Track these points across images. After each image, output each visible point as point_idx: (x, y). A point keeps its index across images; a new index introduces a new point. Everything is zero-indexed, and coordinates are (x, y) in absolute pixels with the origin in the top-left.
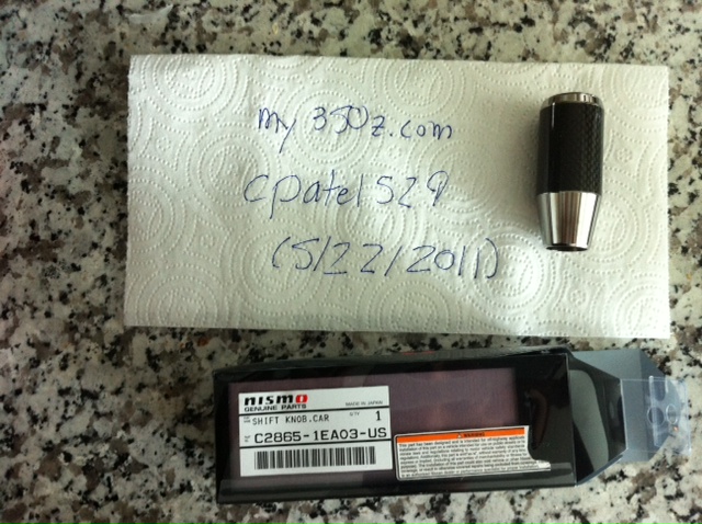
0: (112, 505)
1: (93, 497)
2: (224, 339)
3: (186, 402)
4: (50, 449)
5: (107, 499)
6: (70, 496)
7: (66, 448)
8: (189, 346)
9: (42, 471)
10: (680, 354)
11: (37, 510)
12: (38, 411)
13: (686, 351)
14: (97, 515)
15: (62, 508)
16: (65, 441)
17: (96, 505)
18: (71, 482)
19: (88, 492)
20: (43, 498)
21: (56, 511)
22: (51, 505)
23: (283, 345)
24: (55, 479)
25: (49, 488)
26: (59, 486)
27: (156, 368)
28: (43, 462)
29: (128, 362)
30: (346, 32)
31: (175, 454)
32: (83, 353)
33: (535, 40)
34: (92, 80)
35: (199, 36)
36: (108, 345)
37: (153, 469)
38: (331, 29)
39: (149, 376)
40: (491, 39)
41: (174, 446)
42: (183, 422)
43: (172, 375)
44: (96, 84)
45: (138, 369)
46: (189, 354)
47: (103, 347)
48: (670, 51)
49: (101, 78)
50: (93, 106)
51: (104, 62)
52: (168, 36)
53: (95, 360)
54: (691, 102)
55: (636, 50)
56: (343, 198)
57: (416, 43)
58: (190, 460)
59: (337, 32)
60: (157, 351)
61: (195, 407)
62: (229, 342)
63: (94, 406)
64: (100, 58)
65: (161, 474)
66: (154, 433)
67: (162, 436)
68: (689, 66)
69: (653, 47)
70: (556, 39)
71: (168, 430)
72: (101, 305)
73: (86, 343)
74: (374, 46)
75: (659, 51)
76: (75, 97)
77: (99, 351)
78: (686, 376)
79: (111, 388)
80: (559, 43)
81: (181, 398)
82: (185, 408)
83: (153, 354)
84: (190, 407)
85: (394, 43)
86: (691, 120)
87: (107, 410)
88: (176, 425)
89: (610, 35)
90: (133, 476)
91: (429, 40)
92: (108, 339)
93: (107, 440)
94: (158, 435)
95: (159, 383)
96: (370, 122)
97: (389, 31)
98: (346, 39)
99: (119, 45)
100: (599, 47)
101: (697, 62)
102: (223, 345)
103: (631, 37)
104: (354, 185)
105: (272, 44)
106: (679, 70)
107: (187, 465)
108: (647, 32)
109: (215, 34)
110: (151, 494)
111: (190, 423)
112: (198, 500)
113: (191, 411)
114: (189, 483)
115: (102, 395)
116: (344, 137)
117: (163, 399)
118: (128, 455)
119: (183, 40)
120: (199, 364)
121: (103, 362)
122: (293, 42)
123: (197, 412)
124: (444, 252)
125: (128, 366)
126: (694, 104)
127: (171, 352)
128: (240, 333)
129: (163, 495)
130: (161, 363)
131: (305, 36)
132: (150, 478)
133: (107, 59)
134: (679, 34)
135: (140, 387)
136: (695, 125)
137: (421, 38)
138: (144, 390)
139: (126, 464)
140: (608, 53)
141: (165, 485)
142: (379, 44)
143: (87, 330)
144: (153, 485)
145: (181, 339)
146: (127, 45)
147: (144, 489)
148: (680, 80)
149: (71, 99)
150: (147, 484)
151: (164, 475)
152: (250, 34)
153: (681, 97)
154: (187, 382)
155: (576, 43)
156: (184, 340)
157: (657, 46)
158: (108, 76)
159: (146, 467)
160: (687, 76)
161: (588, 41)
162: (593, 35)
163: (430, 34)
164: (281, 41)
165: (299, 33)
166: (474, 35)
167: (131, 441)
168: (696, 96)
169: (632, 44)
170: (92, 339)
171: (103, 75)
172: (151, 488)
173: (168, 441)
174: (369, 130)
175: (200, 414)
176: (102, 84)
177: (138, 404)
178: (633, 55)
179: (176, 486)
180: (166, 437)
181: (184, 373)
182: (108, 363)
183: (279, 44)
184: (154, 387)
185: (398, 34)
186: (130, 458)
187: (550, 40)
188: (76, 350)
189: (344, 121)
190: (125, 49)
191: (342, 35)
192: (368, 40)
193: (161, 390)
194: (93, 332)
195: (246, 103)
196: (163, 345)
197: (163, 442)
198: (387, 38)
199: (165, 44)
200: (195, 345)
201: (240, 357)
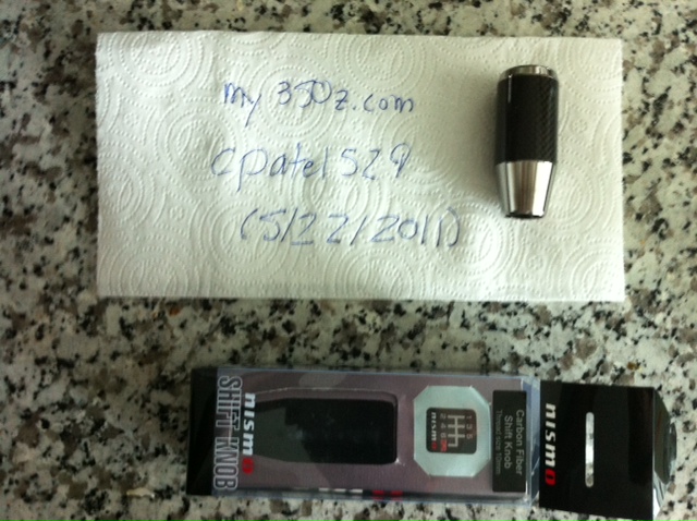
0: (89, 469)
1: (71, 462)
2: (195, 308)
3: (160, 369)
4: (28, 416)
5: (85, 464)
6: (49, 461)
7: (44, 415)
8: (161, 315)
9: (20, 438)
10: (634, 316)
11: (17, 476)
12: (15, 380)
13: (641, 313)
14: (75, 479)
15: (41, 473)
16: (42, 409)
17: (74, 470)
18: (49, 448)
19: (66, 457)
20: (23, 464)
21: (35, 476)
22: (30, 470)
23: (253, 313)
24: (34, 445)
25: (27, 454)
26: (37, 452)
27: (129, 336)
28: (22, 429)
29: (103, 332)
30: (309, 8)
31: (150, 419)
32: (58, 323)
33: (493, 14)
34: (61, 58)
35: (164, 13)
36: (81, 315)
37: (129, 433)
38: (295, 6)
39: (123, 344)
40: (450, 14)
41: (149, 411)
42: (157, 388)
43: (145, 344)
44: (64, 62)
45: (112, 338)
46: (161, 322)
47: (78, 317)
48: (624, 24)
49: (69, 56)
50: (62, 84)
51: (72, 40)
52: (135, 15)
53: (69, 329)
54: (644, 73)
55: (591, 23)
56: (308, 171)
57: (377, 19)
58: (165, 424)
59: (301, 8)
60: (130, 320)
61: (168, 374)
62: (201, 311)
63: (70, 374)
64: (68, 36)
65: (137, 439)
66: (129, 399)
67: (137, 402)
68: (643, 39)
69: (608, 21)
70: (514, 14)
71: (143, 396)
72: (75, 276)
73: (60, 314)
74: (337, 22)
75: (613, 25)
76: (44, 74)
77: (74, 321)
78: (640, 337)
79: (86, 356)
80: (516, 17)
81: (155, 365)
82: (159, 374)
83: (126, 323)
84: (163, 373)
85: (356, 18)
86: (644, 92)
87: (82, 378)
88: (150, 391)
89: (566, 9)
90: (109, 440)
91: (390, 16)
92: (82, 311)
93: (84, 407)
94: (133, 401)
95: (133, 351)
96: (333, 96)
97: (351, 7)
98: (310, 15)
99: (87, 23)
100: (555, 21)
101: (650, 35)
102: (194, 313)
103: (586, 11)
104: (319, 158)
105: (236, 20)
106: (632, 43)
107: (162, 430)
108: (601, 6)
109: (180, 12)
110: (127, 458)
111: (164, 388)
112: (173, 463)
113: (165, 377)
114: (164, 446)
115: (77, 364)
116: (309, 110)
117: (137, 366)
118: (103, 421)
119: (149, 17)
120: (172, 332)
121: (78, 331)
122: (257, 18)
123: (170, 378)
124: (407, 221)
125: (101, 335)
126: (648, 76)
127: (144, 321)
128: (210, 302)
129: (139, 458)
130: (134, 332)
131: (269, 12)
132: (126, 443)
133: (75, 37)
134: (633, 8)
135: (115, 356)
136: (649, 96)
137: (382, 13)
138: (119, 359)
139: (102, 429)
140: (564, 27)
141: (140, 449)
142: (341, 20)
143: (61, 301)
144: (129, 450)
145: (153, 308)
146: (94, 23)
147: (120, 454)
148: (634, 52)
149: (40, 77)
150: (124, 449)
151: (140, 440)
152: (214, 11)
153: (634, 70)
154: (159, 350)
155: (534, 17)
156: (157, 309)
157: (612, 19)
158: (77, 54)
159: (121, 432)
160: (640, 49)
161: (545, 16)
162: (549, 9)
163: (390, 10)
164: (246, 18)
165: (263, 10)
166: (434, 11)
167: (106, 407)
168: (648, 68)
169: (587, 18)
170: (67, 310)
171: (72, 53)
172: (127, 452)
173: (143, 406)
174: (333, 103)
175: (173, 381)
176: (70, 61)
177: (113, 371)
178: (588, 29)
179: (152, 449)
180: (140, 402)
181: (157, 341)
182: (83, 333)
183: (243, 20)
184: (128, 354)
185: (360, 10)
186: (106, 424)
187: (508, 15)
188: (51, 320)
189: (308, 95)
190: (93, 27)
191: (305, 11)
192: (331, 15)
193: (135, 358)
194: (68, 303)
195: (211, 79)
196: (136, 315)
197: (137, 408)
198: (350, 14)
199: (132, 21)
200: (167, 314)
201: (211, 326)
